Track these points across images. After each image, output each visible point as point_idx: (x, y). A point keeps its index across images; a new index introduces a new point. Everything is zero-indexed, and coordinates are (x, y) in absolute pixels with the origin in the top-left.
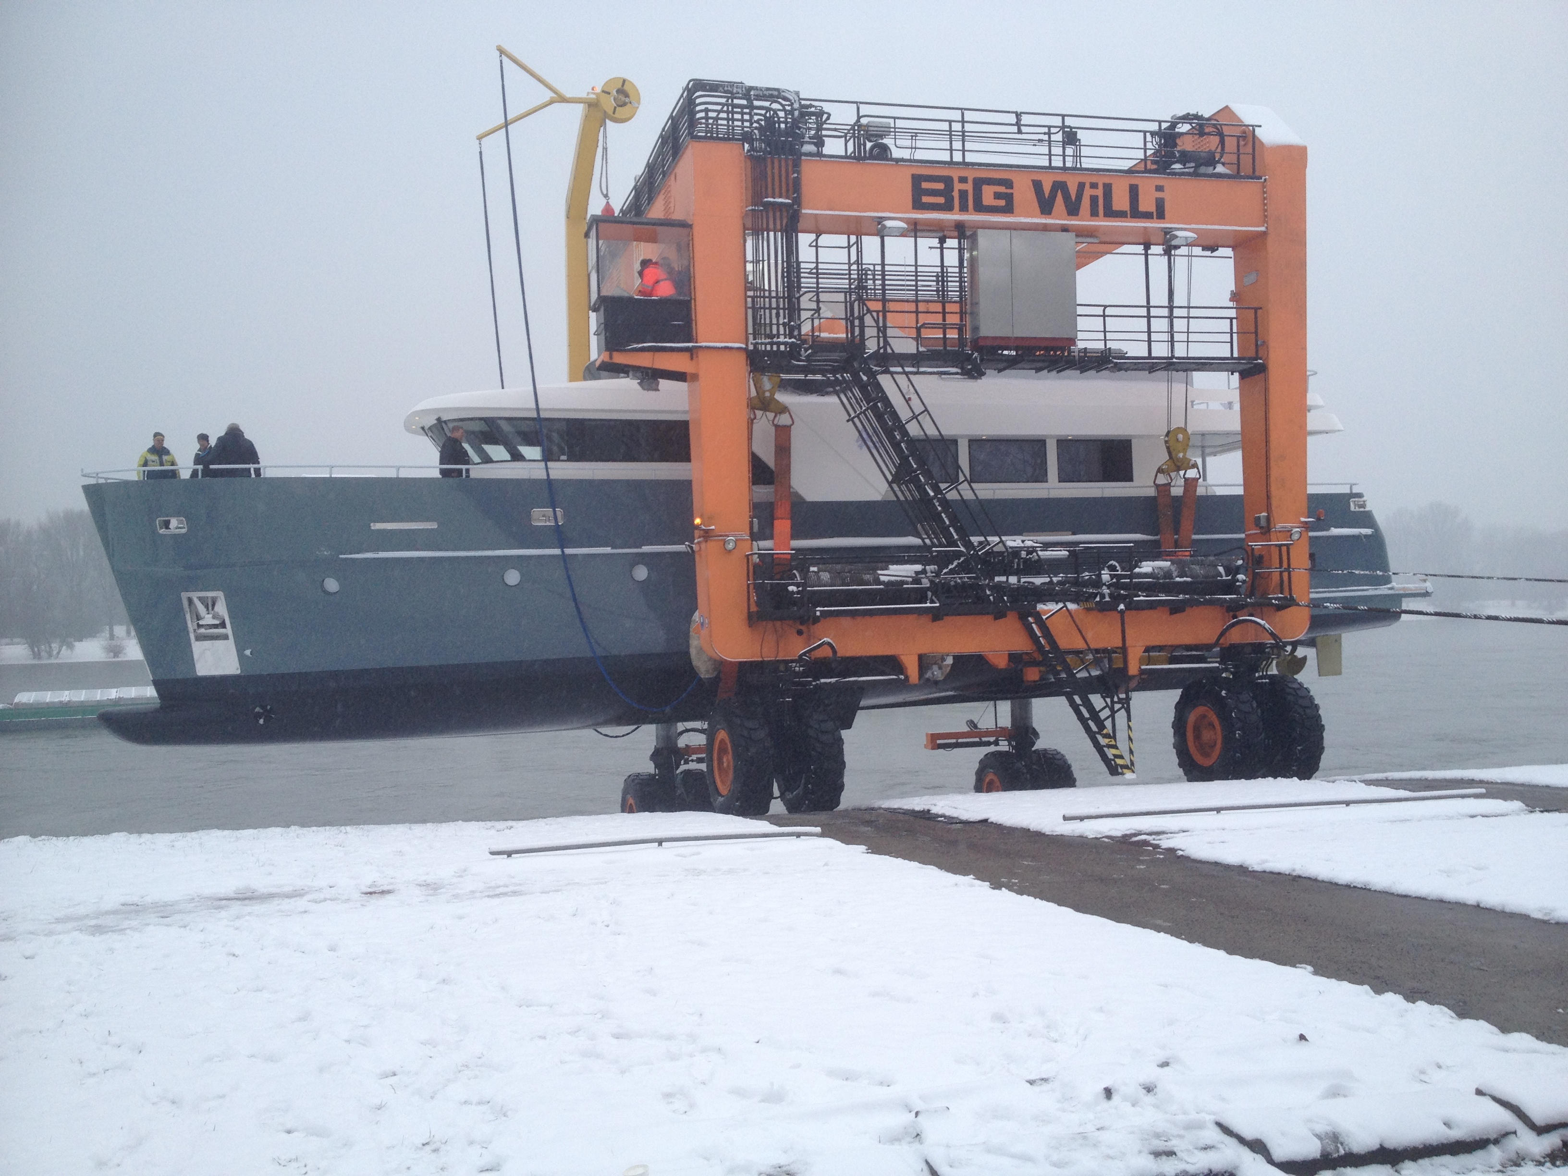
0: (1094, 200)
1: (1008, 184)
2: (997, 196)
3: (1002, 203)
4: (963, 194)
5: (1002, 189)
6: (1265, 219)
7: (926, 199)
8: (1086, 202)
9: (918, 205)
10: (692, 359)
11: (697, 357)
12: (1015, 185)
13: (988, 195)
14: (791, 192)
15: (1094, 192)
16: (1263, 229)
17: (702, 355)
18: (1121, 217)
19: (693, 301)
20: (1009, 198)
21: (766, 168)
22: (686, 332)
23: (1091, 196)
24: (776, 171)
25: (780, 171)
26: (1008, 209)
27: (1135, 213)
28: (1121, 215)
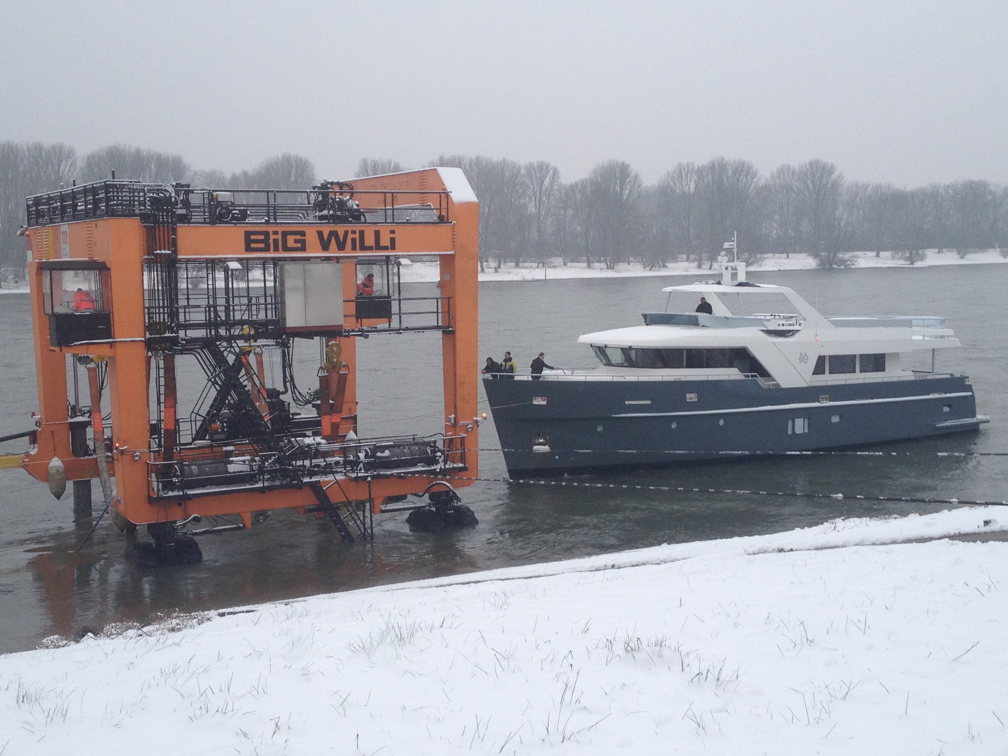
0: (354, 240)
1: (303, 234)
2: (296, 241)
3: (299, 245)
4: (276, 241)
5: (298, 237)
6: (454, 247)
7: (253, 245)
8: (349, 242)
9: (248, 249)
10: (111, 348)
11: (115, 348)
12: (306, 235)
13: (291, 241)
14: (171, 246)
15: (354, 236)
16: (452, 252)
17: (118, 346)
18: (370, 250)
19: (111, 314)
20: (303, 242)
21: (155, 231)
22: (108, 333)
23: (352, 239)
24: (162, 234)
25: (164, 234)
26: (303, 249)
27: (378, 247)
28: (370, 248)
